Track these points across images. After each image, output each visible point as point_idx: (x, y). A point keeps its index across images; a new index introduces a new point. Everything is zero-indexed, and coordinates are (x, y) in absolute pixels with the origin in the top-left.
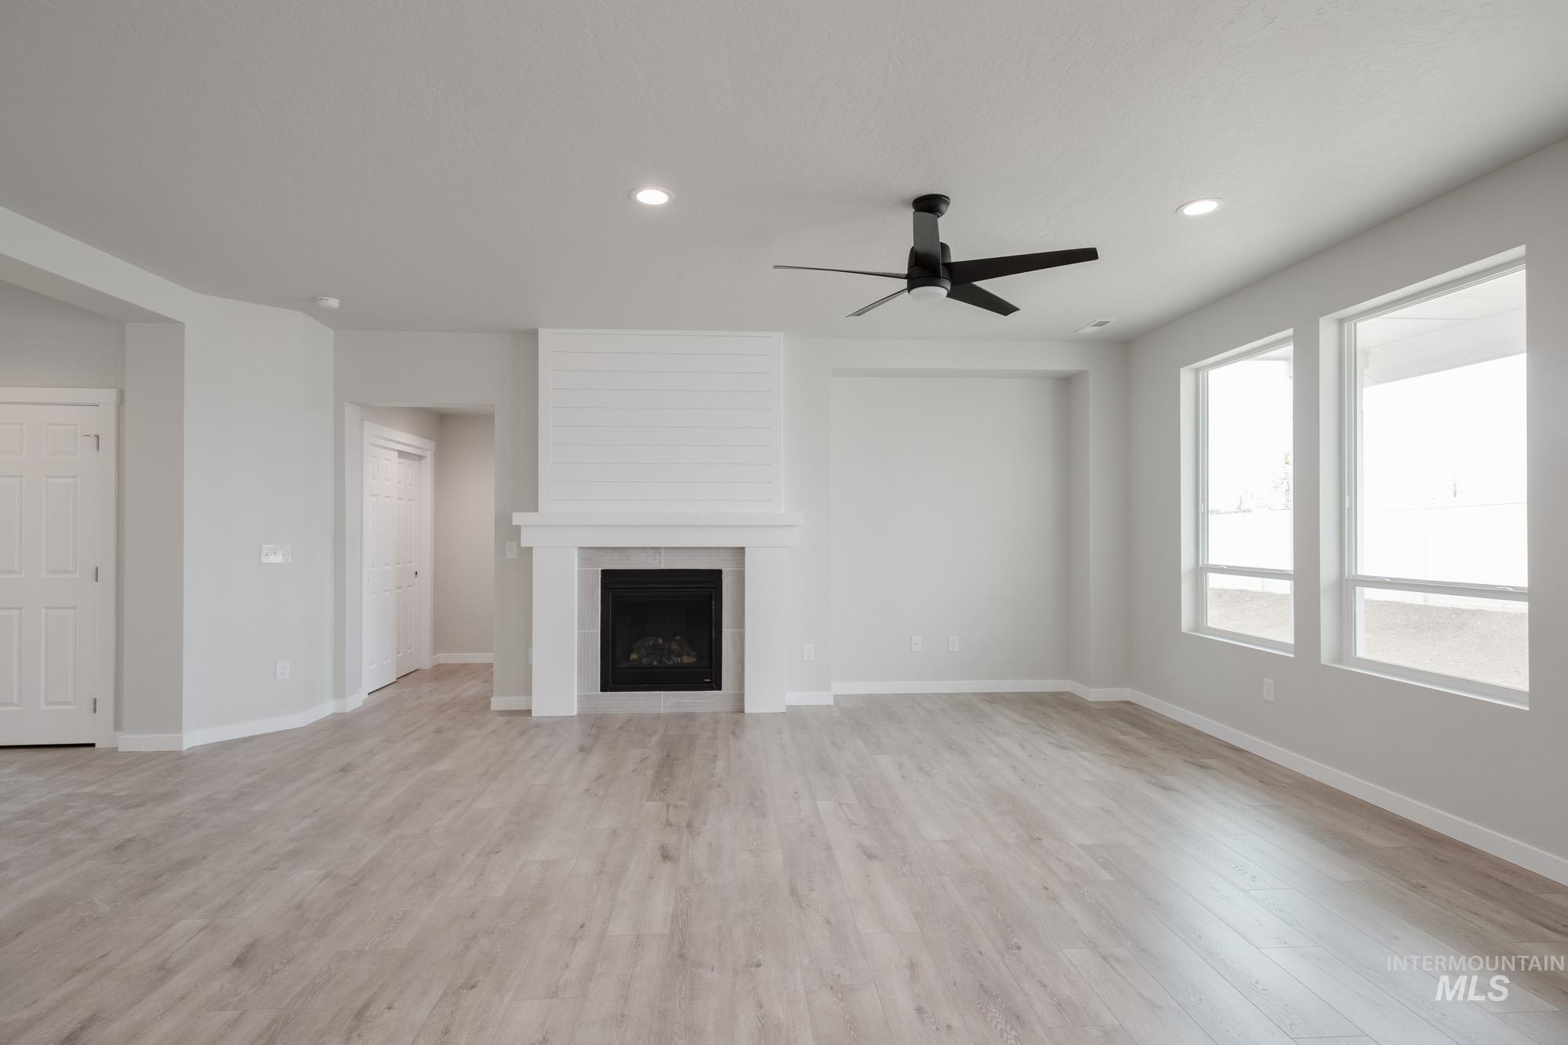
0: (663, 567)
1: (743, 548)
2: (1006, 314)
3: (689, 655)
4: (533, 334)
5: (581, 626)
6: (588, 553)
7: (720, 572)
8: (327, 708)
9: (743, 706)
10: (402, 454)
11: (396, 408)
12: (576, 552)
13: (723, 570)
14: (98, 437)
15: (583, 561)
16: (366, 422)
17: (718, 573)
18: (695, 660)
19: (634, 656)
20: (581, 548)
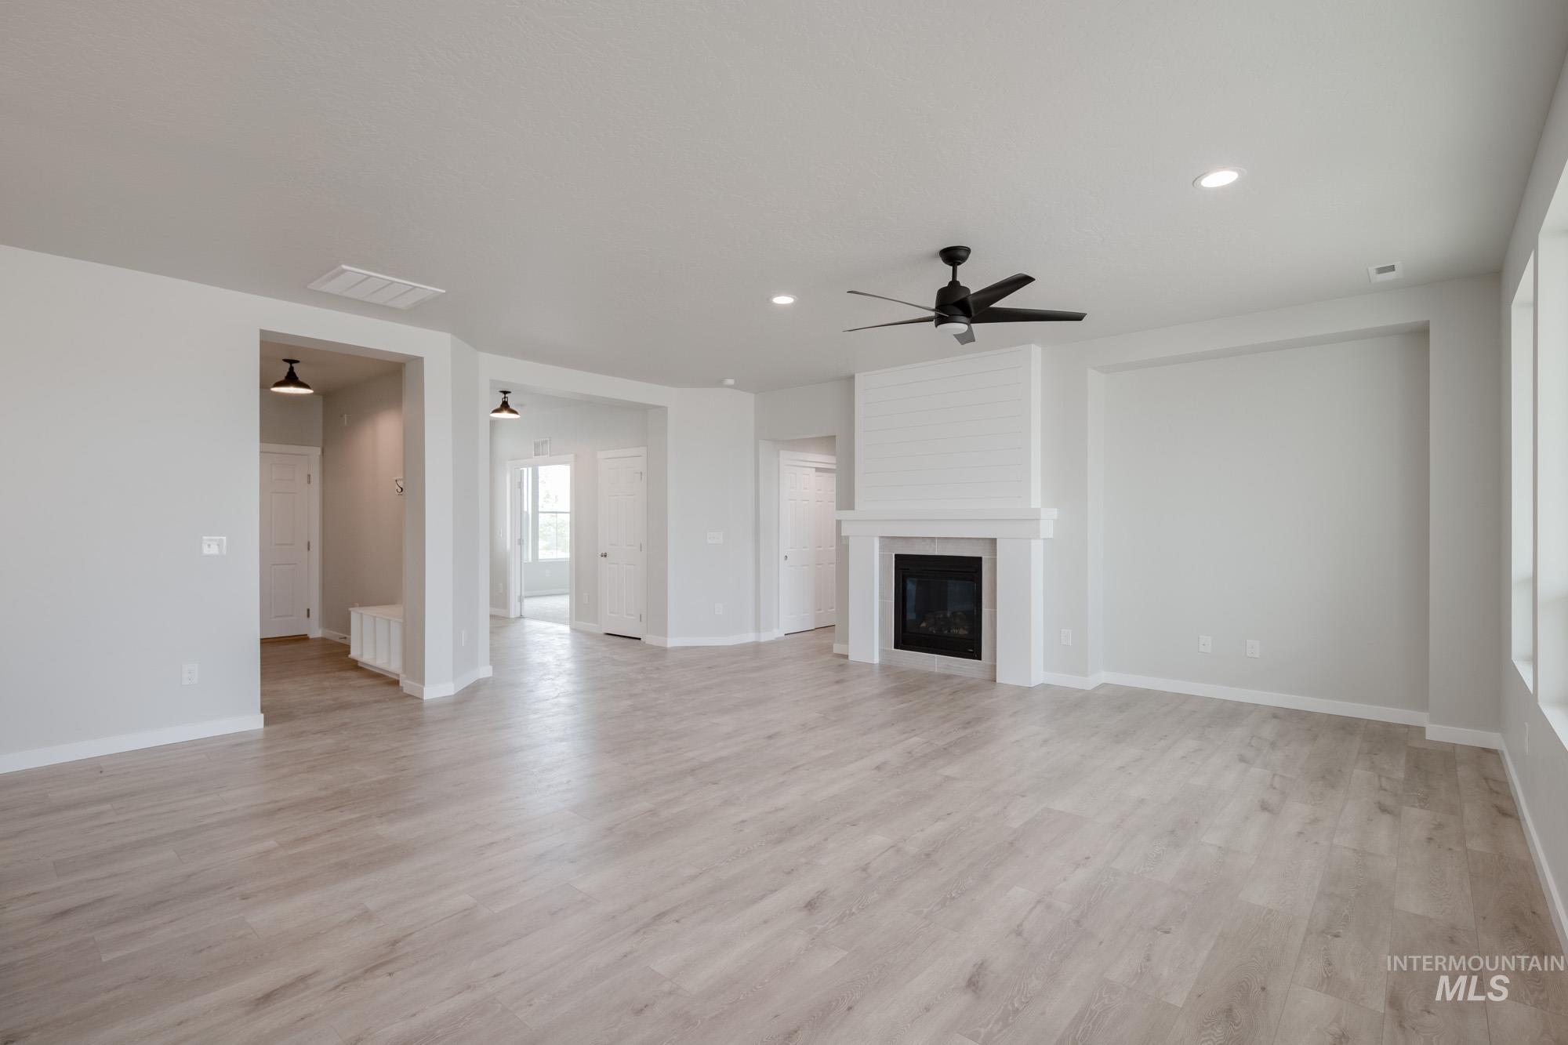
0: (936, 554)
1: (995, 539)
2: (1081, 320)
3: (964, 628)
4: (852, 378)
5: (882, 596)
6: (886, 540)
7: (980, 559)
8: (749, 637)
9: (995, 676)
10: (818, 470)
11: (816, 438)
12: (877, 543)
13: (983, 557)
14: (641, 473)
15: (883, 547)
16: (781, 452)
17: (979, 559)
18: (966, 632)
19: (923, 625)
20: (882, 537)
